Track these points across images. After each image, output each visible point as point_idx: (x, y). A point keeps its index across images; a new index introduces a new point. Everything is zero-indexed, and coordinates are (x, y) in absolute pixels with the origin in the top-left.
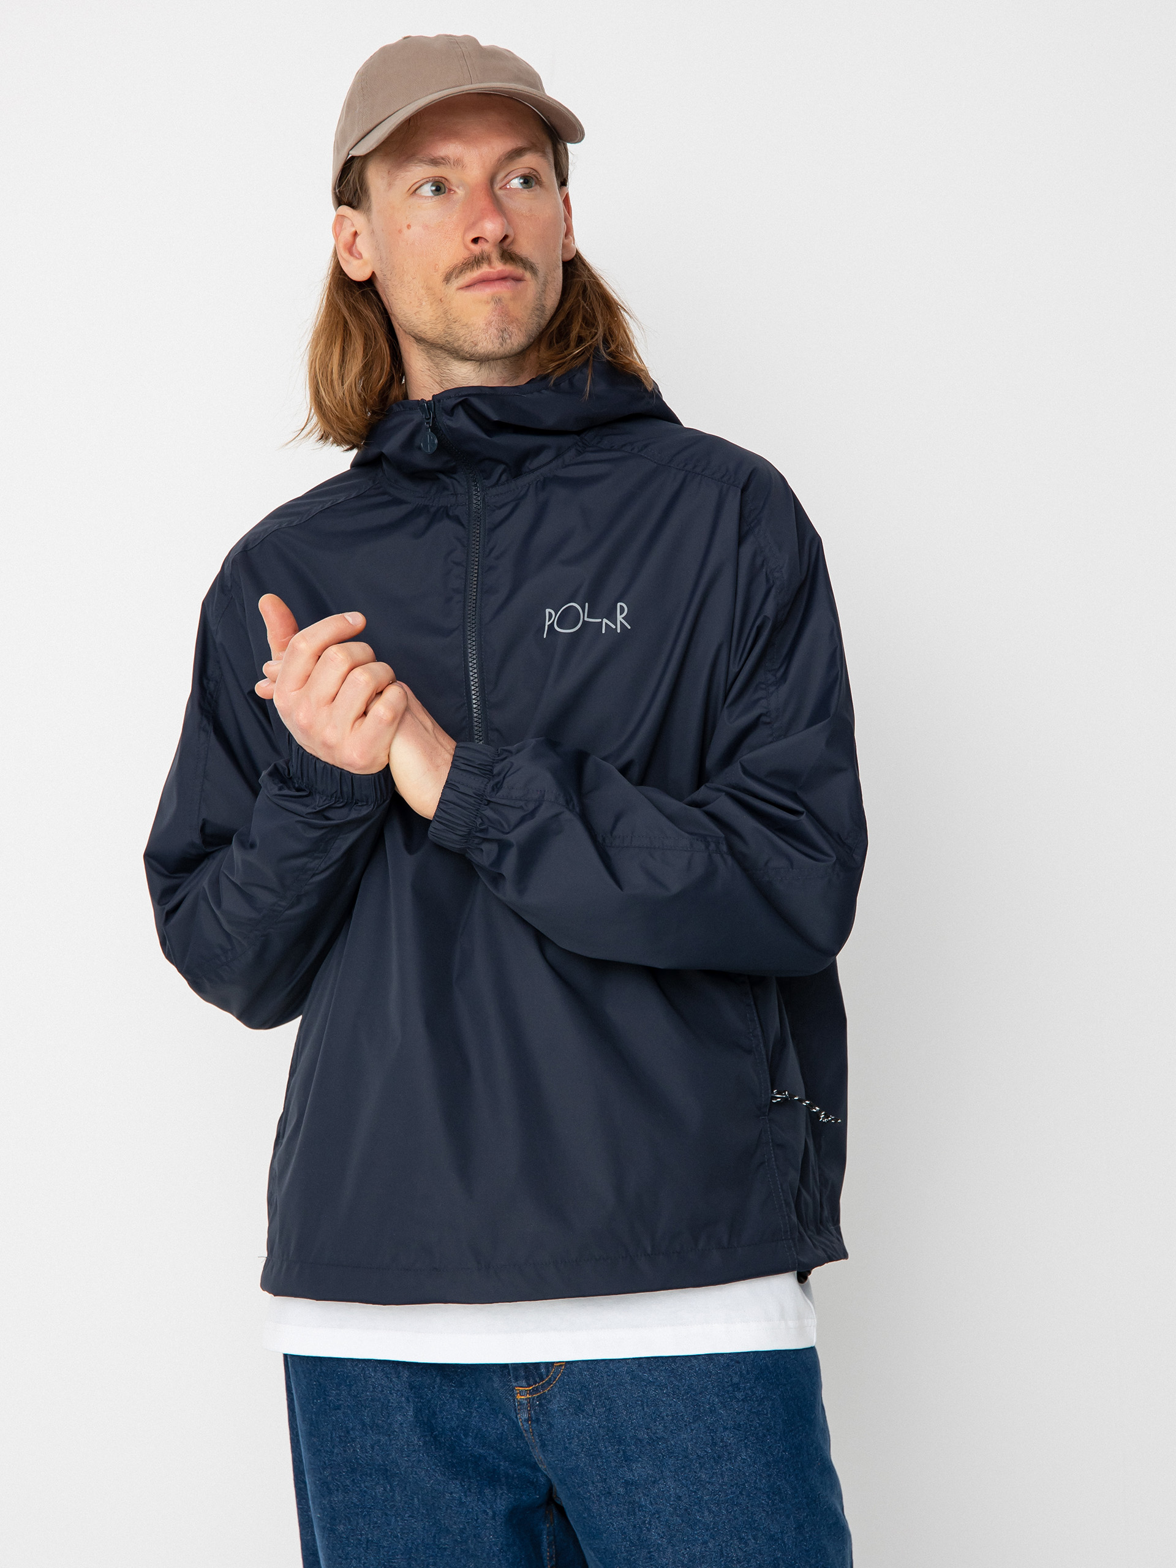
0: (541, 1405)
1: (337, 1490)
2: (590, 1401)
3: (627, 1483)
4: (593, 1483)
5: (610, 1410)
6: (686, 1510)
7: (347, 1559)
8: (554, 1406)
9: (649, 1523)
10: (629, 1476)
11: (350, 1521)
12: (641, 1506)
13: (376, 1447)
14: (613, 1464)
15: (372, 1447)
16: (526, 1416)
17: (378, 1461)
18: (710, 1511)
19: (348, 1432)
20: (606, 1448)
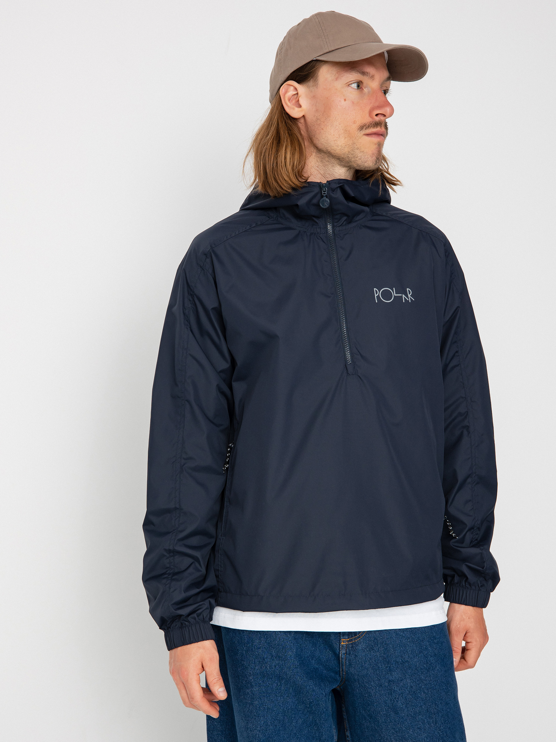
0: (352, 647)
1: (256, 686)
2: (378, 645)
3: (389, 681)
4: (374, 681)
5: (386, 649)
6: (414, 692)
7: (258, 717)
8: (360, 647)
9: (398, 699)
10: (391, 678)
11: (261, 700)
12: (395, 691)
13: (277, 666)
14: (384, 673)
15: (275, 666)
16: (344, 652)
17: (277, 672)
18: (424, 693)
19: (264, 659)
20: (382, 665)
